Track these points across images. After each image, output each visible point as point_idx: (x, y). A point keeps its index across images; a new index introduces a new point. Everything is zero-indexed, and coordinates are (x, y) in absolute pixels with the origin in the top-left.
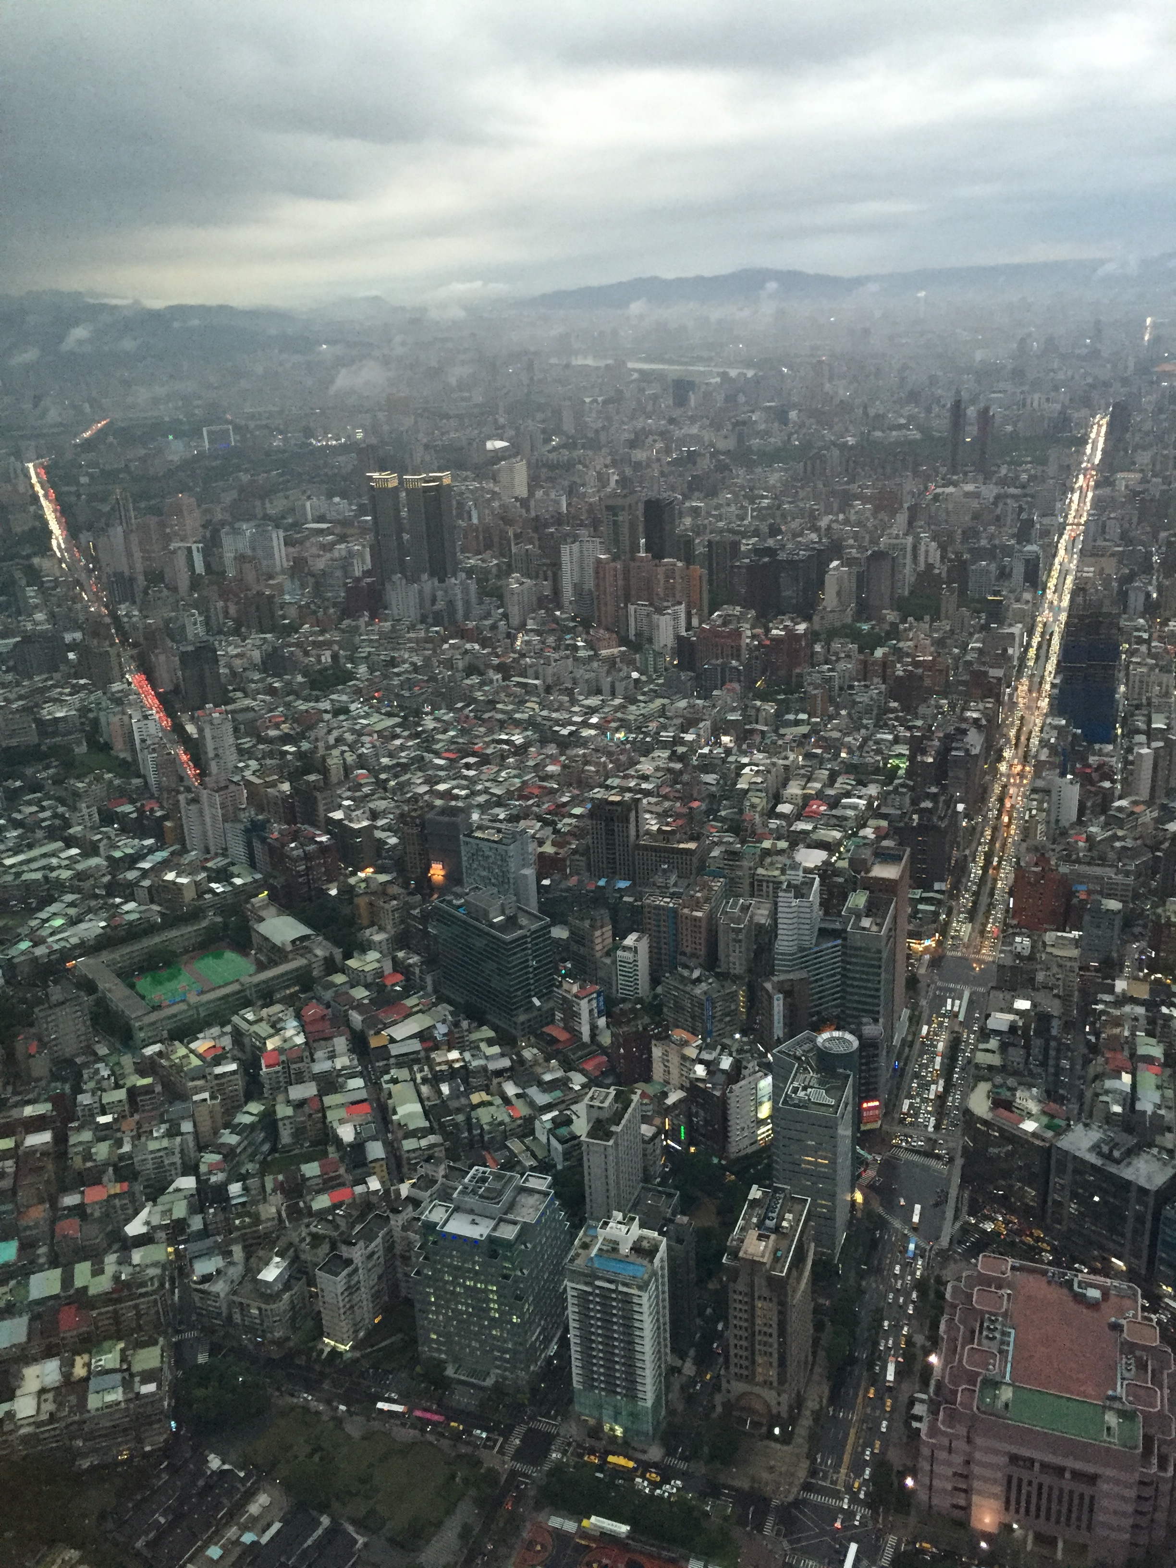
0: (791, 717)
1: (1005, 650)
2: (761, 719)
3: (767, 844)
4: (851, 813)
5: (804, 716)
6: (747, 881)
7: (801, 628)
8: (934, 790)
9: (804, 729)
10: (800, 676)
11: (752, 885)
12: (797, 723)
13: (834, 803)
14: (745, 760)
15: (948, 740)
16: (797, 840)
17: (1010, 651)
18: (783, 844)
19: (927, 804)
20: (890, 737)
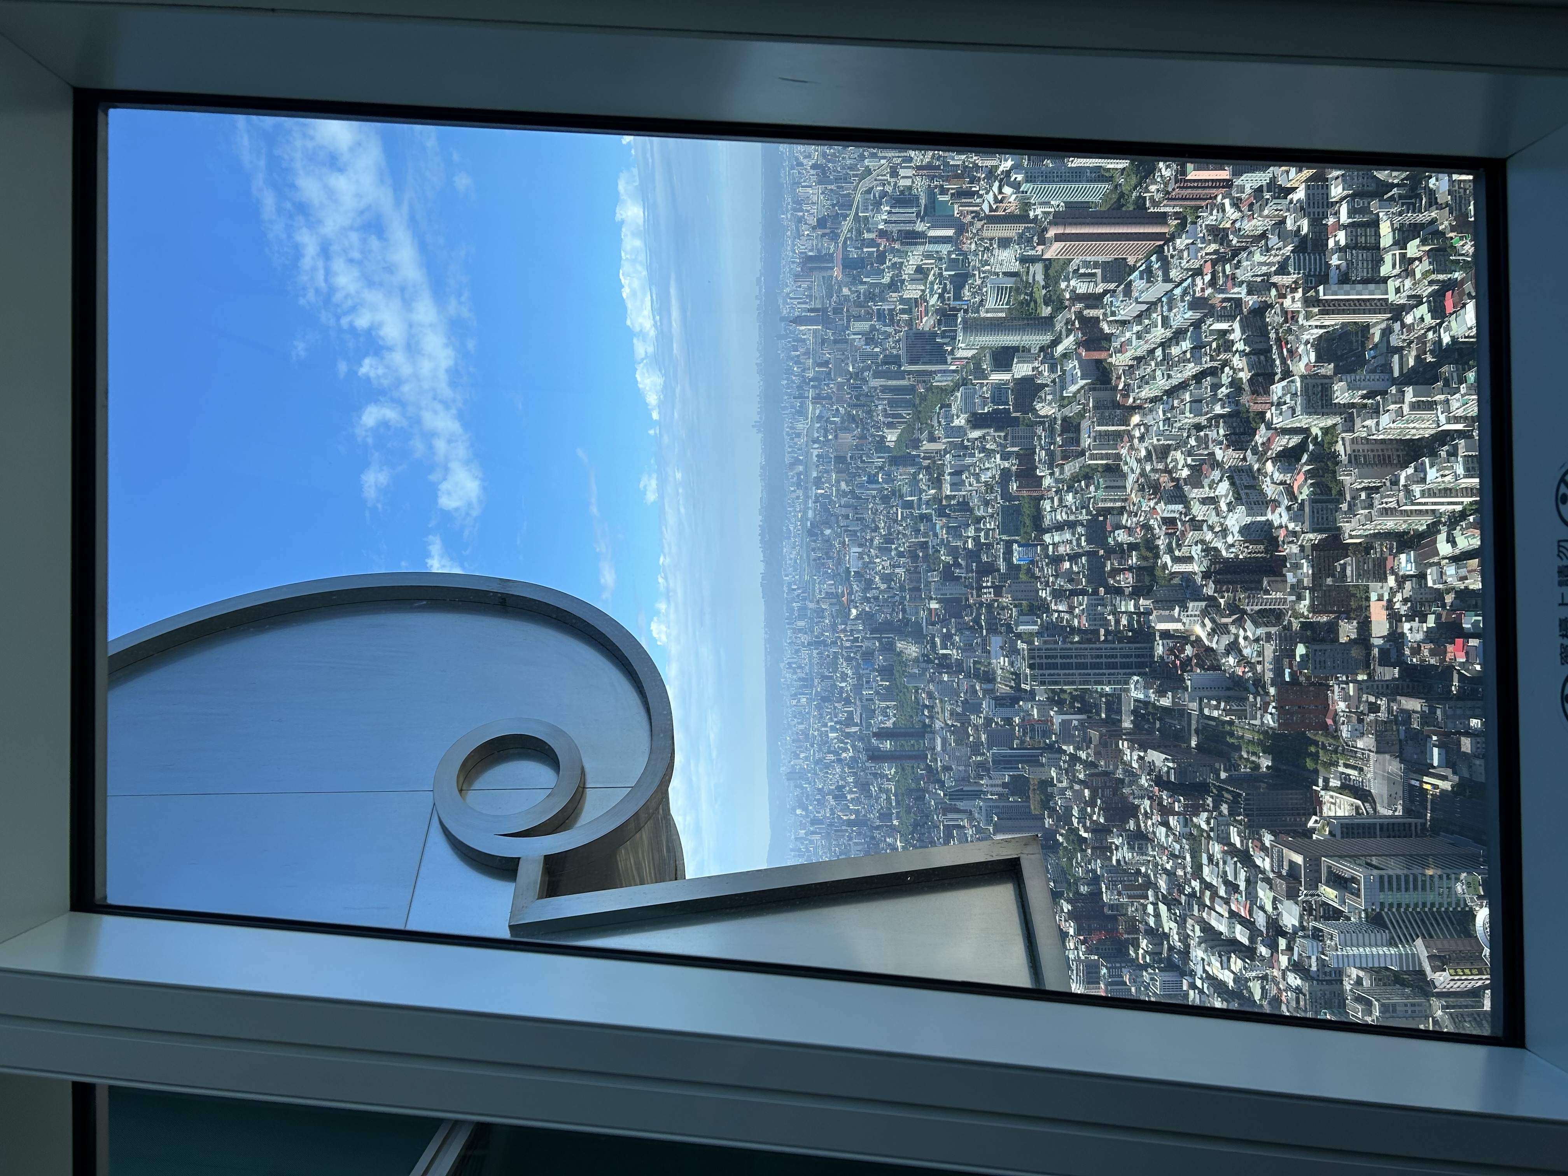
0: (1152, 922)
1: (1076, 728)
2: (1158, 950)
3: (1284, 960)
4: (1242, 875)
5: (1150, 909)
6: (1325, 987)
7: (1067, 907)
8: (1209, 801)
9: (1163, 908)
10: (1112, 907)
11: (1329, 982)
12: (1157, 915)
13: (1232, 887)
14: (1200, 972)
15: (1160, 782)
16: (1276, 929)
17: (1075, 723)
18: (1282, 943)
19: (1224, 808)
20: (1163, 830)
